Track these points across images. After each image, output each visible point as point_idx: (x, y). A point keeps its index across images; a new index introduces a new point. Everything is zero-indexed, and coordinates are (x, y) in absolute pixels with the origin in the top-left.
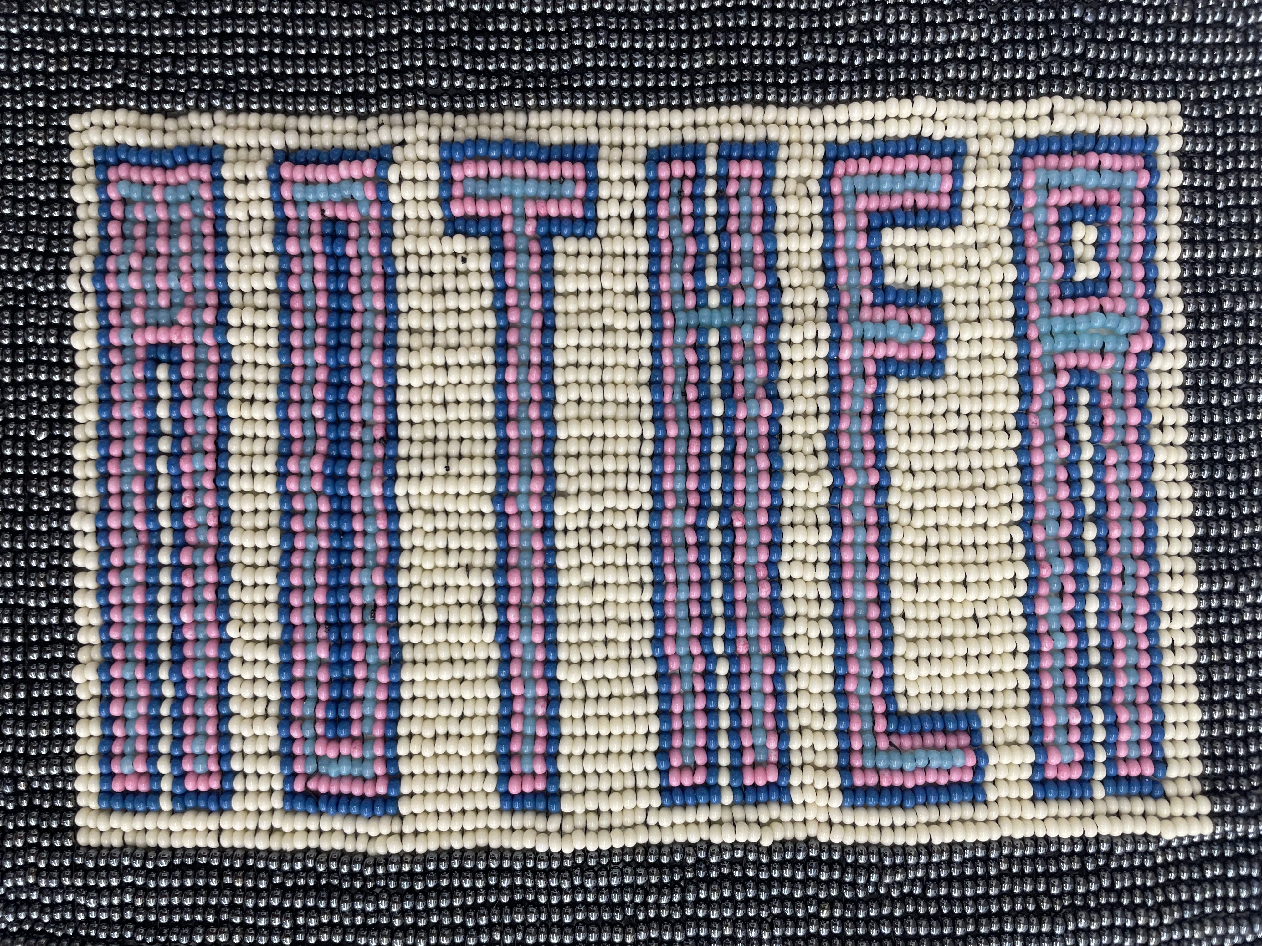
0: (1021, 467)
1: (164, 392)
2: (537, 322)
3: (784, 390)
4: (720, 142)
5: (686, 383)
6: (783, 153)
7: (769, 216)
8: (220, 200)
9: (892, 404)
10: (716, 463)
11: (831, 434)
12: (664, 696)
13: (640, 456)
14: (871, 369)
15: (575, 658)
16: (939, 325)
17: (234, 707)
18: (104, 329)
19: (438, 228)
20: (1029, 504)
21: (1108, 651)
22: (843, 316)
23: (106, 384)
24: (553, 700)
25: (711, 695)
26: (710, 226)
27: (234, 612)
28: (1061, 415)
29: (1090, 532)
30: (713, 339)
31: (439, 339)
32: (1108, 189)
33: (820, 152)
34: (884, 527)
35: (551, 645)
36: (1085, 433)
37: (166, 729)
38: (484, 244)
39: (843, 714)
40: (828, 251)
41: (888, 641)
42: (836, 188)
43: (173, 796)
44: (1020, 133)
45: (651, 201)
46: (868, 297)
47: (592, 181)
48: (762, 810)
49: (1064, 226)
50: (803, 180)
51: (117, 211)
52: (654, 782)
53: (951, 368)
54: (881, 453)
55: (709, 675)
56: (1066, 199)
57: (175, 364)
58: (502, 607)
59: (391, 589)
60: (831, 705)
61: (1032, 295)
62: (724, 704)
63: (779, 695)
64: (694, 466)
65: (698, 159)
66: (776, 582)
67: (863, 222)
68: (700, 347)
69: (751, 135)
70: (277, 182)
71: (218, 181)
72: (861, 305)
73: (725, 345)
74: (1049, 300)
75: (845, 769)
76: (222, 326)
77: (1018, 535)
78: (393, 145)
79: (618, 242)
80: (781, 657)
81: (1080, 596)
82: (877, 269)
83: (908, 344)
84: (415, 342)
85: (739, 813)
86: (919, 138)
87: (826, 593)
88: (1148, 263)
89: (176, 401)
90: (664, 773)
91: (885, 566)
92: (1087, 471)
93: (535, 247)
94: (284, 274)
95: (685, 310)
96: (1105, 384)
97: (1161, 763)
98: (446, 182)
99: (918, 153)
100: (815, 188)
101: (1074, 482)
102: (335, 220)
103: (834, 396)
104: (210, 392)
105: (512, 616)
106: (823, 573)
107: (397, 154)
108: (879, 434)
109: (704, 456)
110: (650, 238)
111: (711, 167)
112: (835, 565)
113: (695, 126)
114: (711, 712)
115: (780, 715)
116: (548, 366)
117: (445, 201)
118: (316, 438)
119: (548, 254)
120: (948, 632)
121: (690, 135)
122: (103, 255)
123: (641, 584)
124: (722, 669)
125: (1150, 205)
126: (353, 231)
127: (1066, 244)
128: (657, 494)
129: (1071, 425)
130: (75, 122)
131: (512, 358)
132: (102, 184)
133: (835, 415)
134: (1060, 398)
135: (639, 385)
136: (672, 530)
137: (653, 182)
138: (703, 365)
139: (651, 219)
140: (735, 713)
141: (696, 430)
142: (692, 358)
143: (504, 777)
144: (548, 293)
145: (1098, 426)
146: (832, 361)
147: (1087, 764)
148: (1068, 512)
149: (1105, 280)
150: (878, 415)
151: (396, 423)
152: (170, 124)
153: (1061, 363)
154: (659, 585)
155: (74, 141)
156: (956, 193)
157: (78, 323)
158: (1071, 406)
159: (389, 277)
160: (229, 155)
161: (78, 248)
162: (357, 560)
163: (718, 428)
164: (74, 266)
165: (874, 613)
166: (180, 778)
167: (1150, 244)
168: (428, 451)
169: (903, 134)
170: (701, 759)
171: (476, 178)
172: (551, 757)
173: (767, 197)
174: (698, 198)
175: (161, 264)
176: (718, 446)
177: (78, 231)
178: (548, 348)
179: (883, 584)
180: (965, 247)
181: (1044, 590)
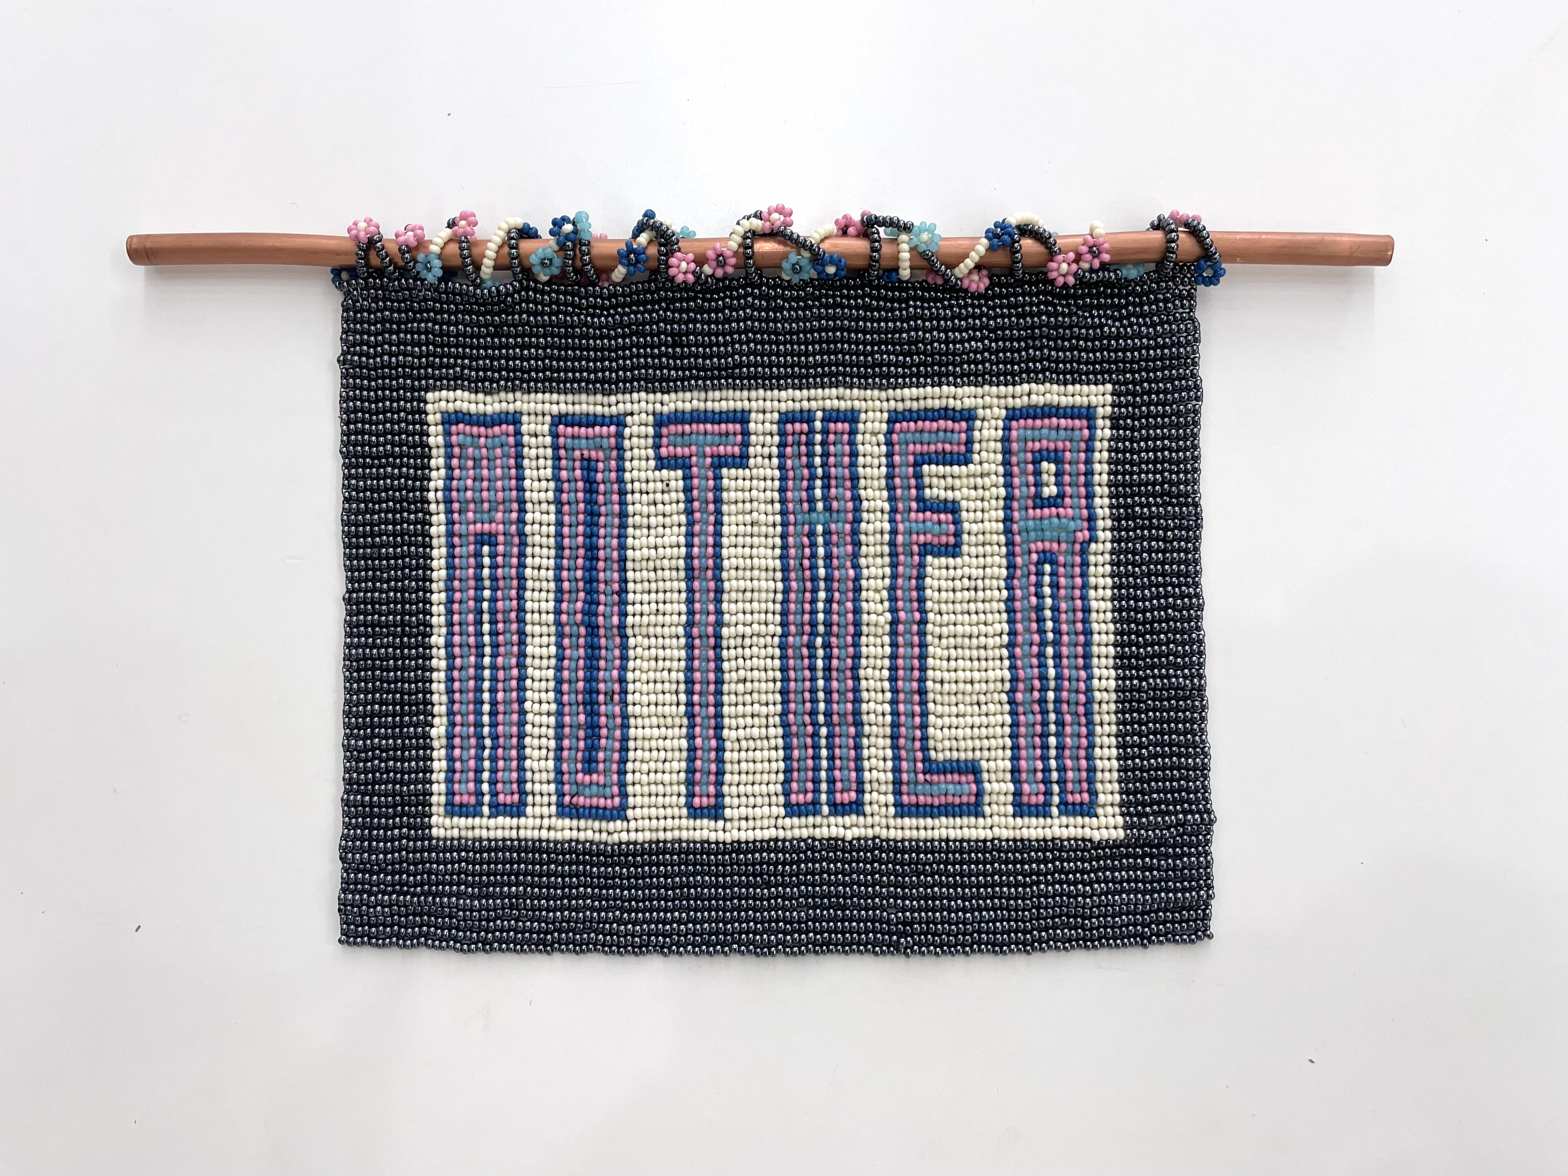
0: (1008, 611)
1: (487, 561)
2: (712, 519)
3: (863, 561)
4: (824, 410)
5: (803, 557)
6: (863, 416)
7: (854, 454)
8: (519, 445)
9: (929, 570)
10: (821, 606)
11: (892, 588)
12: (787, 747)
13: (774, 602)
14: (915, 548)
15: (734, 725)
16: (957, 522)
17: (528, 751)
18: (450, 523)
19: (652, 463)
20: (1012, 633)
21: (1061, 723)
22: (899, 517)
23: (451, 556)
24: (720, 749)
25: (816, 747)
26: (818, 460)
27: (529, 694)
28: (1033, 578)
29: (1050, 651)
30: (820, 528)
31: (653, 531)
32: (1064, 441)
33: (886, 415)
34: (923, 645)
35: (719, 716)
36: (1047, 590)
37: (487, 764)
38: (680, 473)
39: (896, 758)
40: (890, 477)
41: (924, 714)
42: (895, 437)
43: (490, 806)
44: (1010, 406)
45: (782, 445)
46: (914, 505)
47: (746, 433)
48: (847, 818)
49: (1036, 462)
50: (874, 434)
51: (456, 450)
52: (782, 799)
53: (965, 548)
54: (922, 600)
55: (815, 735)
56: (1037, 445)
57: (494, 545)
58: (690, 692)
59: (622, 680)
60: (889, 753)
61: (1015, 505)
62: (824, 752)
63: (858, 747)
64: (807, 607)
65: (810, 421)
66: (857, 679)
67: (911, 458)
68: (812, 534)
69: (843, 405)
70: (555, 435)
71: (518, 433)
72: (910, 510)
73: (827, 533)
74: (1027, 509)
75: (897, 793)
76: (521, 521)
77: (1005, 652)
78: (626, 414)
79: (761, 470)
80: (858, 724)
81: (1044, 689)
82: (920, 487)
83: (940, 535)
84: (638, 532)
85: (832, 820)
86: (946, 409)
87: (887, 685)
88: (1088, 485)
89: (494, 567)
90: (787, 794)
91: (923, 669)
92: (1048, 613)
93: (710, 474)
94: (559, 490)
95: (802, 512)
96: (1061, 559)
97: (1094, 793)
98: (658, 436)
99: (946, 418)
100: (881, 438)
101: (1041, 620)
102: (589, 460)
103: (894, 565)
104: (515, 561)
105: (696, 698)
106: (886, 673)
107: (629, 419)
108: (921, 588)
109: (814, 601)
110: (781, 467)
111: (818, 425)
112: (893, 669)
113: (809, 400)
114: (816, 757)
115: (859, 759)
116: (718, 545)
117: (657, 447)
118: (578, 591)
119: (718, 478)
120: (962, 712)
121: (805, 404)
122: (450, 478)
123: (774, 681)
124: (824, 731)
125: (1090, 450)
126: (601, 465)
127: (1037, 473)
128: (784, 624)
129: (1039, 585)
130: (430, 396)
131: (696, 540)
132: (447, 434)
133: (894, 577)
134: (1033, 569)
135: (774, 558)
136: (793, 647)
137: (782, 434)
138: (813, 545)
139: (781, 456)
140: (831, 758)
141: (809, 585)
142: (806, 540)
143: (691, 795)
144: (718, 501)
145: (1055, 586)
146: (892, 544)
147: (1048, 793)
148: (1036, 638)
149: (1061, 496)
150: (921, 577)
151: (626, 581)
152: (489, 399)
153: (1033, 547)
154: (785, 680)
155: (429, 407)
156: (969, 442)
157: (434, 519)
158: (1040, 574)
159: (622, 493)
160: (525, 418)
161: (434, 474)
162: (602, 663)
163: (822, 584)
164: (432, 485)
165: (916, 698)
166: (494, 794)
167: (1089, 473)
168: (646, 597)
169: (937, 406)
170: (810, 785)
171: (676, 434)
172: (719, 783)
173: (852, 443)
174: (810, 444)
175: (485, 484)
176: (822, 595)
177: (433, 462)
178: (718, 534)
179: (922, 680)
180: (974, 476)
181: (1021, 686)
